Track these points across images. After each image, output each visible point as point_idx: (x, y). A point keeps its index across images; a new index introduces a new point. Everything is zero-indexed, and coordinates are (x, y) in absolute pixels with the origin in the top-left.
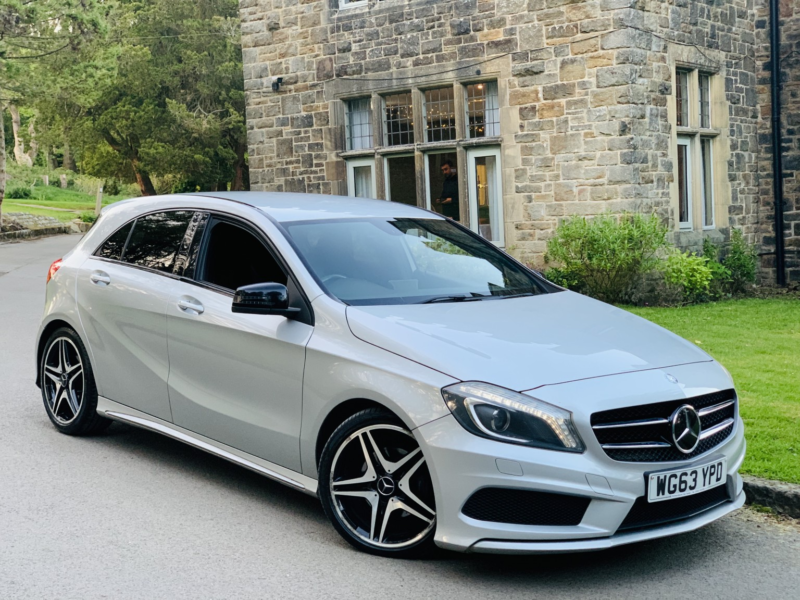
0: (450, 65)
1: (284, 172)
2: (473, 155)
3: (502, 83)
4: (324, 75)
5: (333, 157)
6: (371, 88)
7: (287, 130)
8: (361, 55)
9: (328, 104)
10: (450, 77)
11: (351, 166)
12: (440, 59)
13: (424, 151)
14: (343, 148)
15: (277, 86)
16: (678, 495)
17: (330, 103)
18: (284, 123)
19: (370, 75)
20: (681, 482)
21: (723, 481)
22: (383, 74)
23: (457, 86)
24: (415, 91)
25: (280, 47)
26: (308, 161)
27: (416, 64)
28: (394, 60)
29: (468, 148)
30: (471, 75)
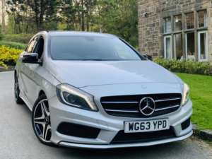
0: (193, 6)
1: (147, 40)
2: (199, 33)
3: (208, 10)
4: (158, 11)
5: (160, 35)
6: (171, 14)
7: (148, 28)
8: (168, 5)
9: (159, 20)
10: (193, 9)
11: (165, 37)
12: (190, 4)
13: (185, 32)
14: (163, 32)
15: (146, 15)
16: (140, 131)
17: (160, 19)
18: (147, 26)
19: (171, 10)
20: (141, 126)
21: (168, 128)
22: (174, 10)
23: (195, 12)
24: (183, 14)
25: (147, 4)
26: (153, 37)
27: (183, 6)
28: (177, 5)
29: (198, 31)
30: (199, 8)
